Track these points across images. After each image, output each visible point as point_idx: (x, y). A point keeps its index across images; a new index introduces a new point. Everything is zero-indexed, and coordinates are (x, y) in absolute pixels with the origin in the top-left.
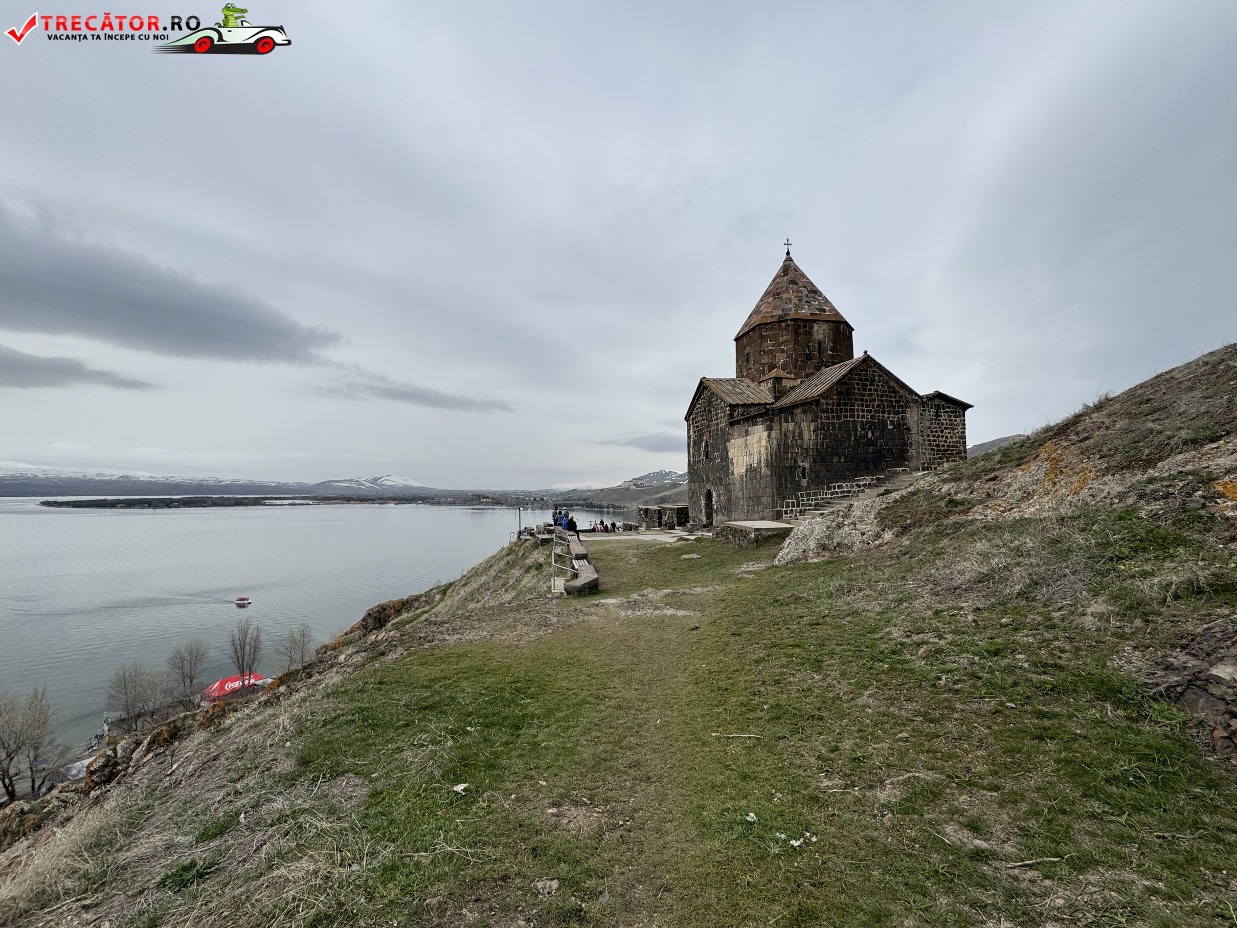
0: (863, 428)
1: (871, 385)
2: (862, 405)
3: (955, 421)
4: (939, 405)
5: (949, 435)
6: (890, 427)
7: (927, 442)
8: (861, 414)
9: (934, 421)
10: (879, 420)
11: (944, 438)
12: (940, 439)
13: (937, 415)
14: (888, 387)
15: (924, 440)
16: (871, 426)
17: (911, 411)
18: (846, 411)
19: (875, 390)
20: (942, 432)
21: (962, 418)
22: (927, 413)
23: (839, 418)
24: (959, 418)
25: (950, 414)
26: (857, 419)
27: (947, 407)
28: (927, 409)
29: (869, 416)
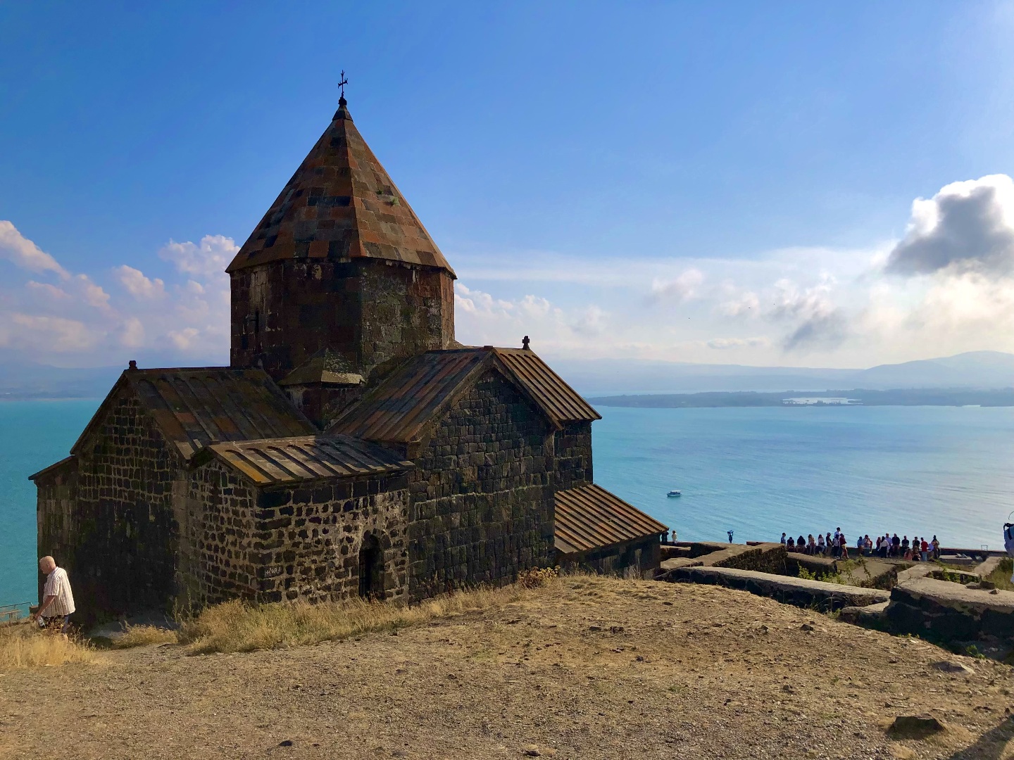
0: (120, 515)
1: (131, 431)
2: (119, 472)
3: (244, 515)
4: (216, 473)
5: (232, 549)
6: (152, 518)
7: (200, 559)
8: (118, 488)
9: (208, 513)
10: (138, 501)
11: (225, 557)
12: (220, 555)
13: (215, 498)
14: (151, 436)
15: (195, 553)
16: (130, 513)
17: (178, 487)
18: (103, 481)
19: (135, 442)
20: (222, 538)
21: (258, 509)
22: (199, 492)
23: (96, 494)
24: (250, 509)
25: (234, 497)
26: (114, 499)
27: (233, 480)
28: (200, 483)
29: (126, 494)
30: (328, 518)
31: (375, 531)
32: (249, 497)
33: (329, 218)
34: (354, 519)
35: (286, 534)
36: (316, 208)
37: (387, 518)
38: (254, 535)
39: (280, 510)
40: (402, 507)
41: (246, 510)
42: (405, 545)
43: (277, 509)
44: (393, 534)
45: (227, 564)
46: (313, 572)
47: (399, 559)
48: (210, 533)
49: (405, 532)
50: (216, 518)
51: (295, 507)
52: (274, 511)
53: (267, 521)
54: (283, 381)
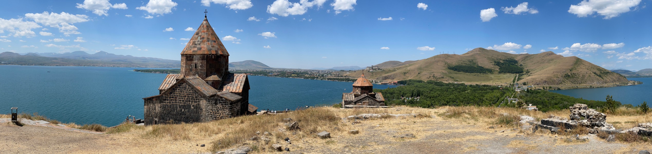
0: (180, 107)
1: (184, 90)
2: (180, 98)
3: (225, 106)
4: (217, 99)
5: (221, 113)
6: (192, 108)
7: (210, 116)
8: (179, 102)
10: (187, 104)
11: (219, 114)
12: (217, 114)
13: (216, 104)
14: (192, 91)
15: (209, 114)
16: (184, 107)
17: (203, 101)
18: (173, 100)
19: (186, 92)
20: (218, 111)
21: (230, 106)
22: (210, 102)
23: (170, 103)
24: (227, 105)
25: (222, 103)
26: (177, 104)
27: (221, 100)
28: (211, 101)
29: (183, 103)
32: (227, 103)
33: (213, 45)
36: (209, 42)
38: (228, 110)
40: (240, 105)
41: (226, 106)
45: (220, 116)
48: (214, 110)
49: (240, 109)
50: (216, 108)
54: (206, 79)
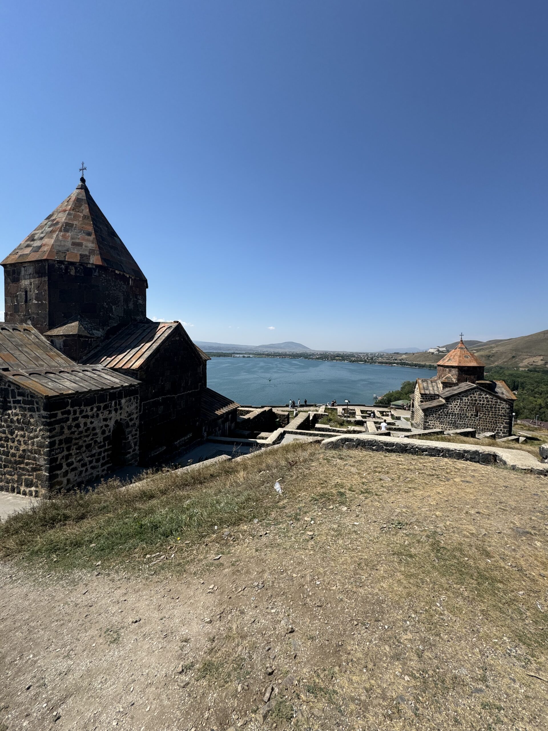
3: (32, 417)
4: (6, 390)
5: (22, 439)
11: (14, 445)
12: (10, 443)
20: (12, 433)
21: (44, 413)
24: (37, 413)
25: (23, 406)
27: (21, 394)
30: (93, 415)
31: (121, 419)
32: (36, 405)
33: (77, 241)
34: (109, 414)
35: (66, 428)
36: (69, 234)
37: (127, 412)
38: (41, 430)
39: (62, 413)
40: (136, 405)
41: (34, 414)
42: (137, 425)
43: (59, 412)
44: (131, 420)
45: (17, 449)
46: (84, 448)
47: (134, 432)
49: (136, 419)
51: (71, 409)
52: (57, 413)
53: (52, 420)
54: (49, 333)
